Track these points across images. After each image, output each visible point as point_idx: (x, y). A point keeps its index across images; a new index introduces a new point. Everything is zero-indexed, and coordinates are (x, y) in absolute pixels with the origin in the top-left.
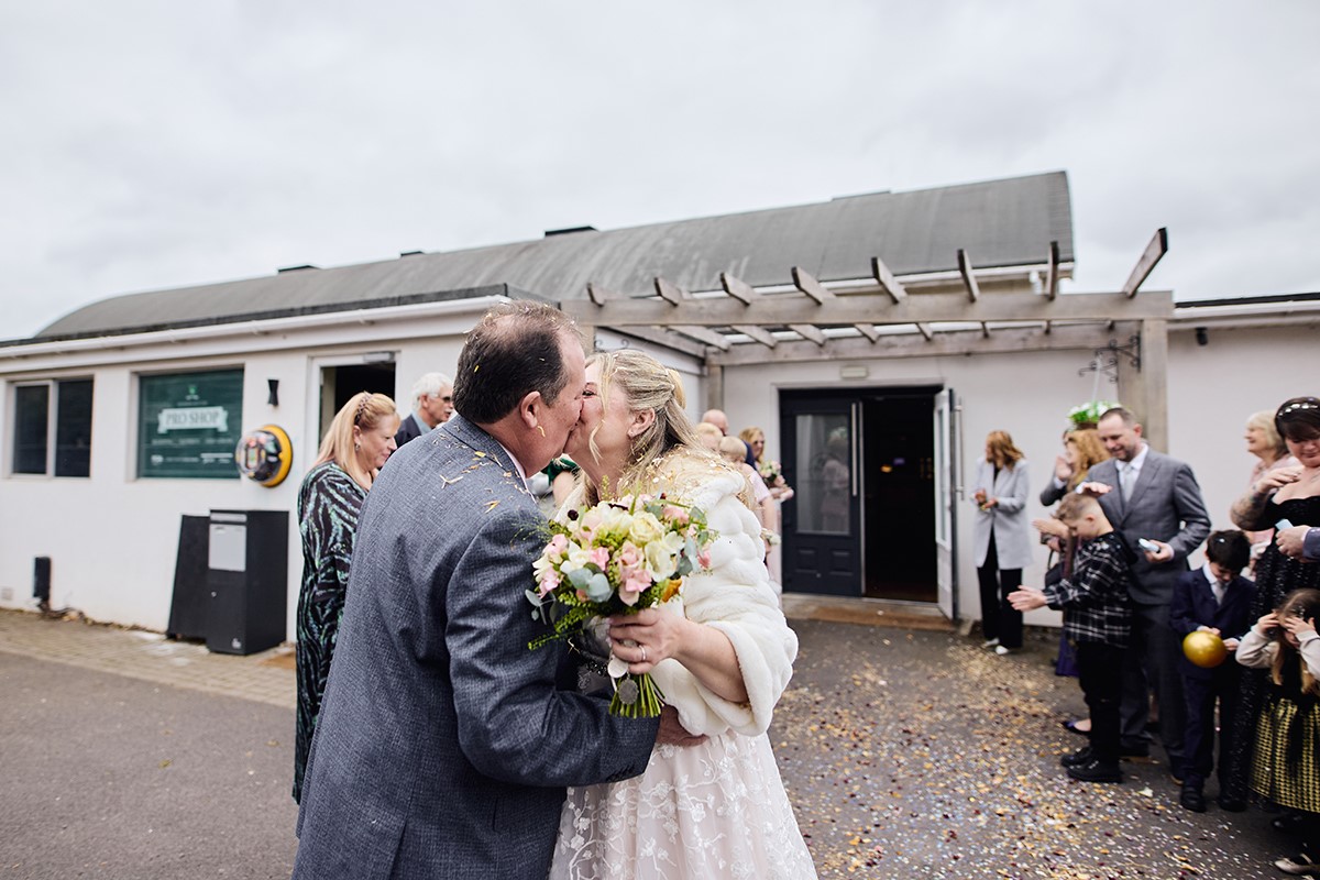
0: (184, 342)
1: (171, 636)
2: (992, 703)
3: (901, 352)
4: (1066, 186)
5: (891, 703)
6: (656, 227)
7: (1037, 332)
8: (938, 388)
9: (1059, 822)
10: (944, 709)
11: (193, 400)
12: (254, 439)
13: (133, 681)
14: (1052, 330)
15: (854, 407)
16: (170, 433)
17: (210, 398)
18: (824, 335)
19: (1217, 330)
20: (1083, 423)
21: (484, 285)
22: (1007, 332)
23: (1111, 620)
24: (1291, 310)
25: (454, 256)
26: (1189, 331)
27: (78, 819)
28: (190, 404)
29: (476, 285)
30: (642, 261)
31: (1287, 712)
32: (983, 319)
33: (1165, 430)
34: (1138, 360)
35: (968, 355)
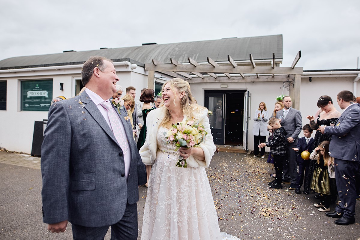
0: (34, 71)
1: (32, 155)
2: (253, 170)
3: (236, 81)
4: (282, 39)
5: (229, 171)
6: (173, 44)
7: (271, 77)
8: (245, 91)
9: (266, 198)
10: (242, 172)
11: (37, 88)
12: (56, 100)
13: (21, 167)
14: (274, 76)
15: (224, 95)
16: (31, 98)
17: (43, 88)
18: (217, 76)
19: (314, 78)
20: (279, 100)
21: (125, 58)
22: (263, 76)
23: (281, 149)
24: (331, 74)
25: (116, 50)
26: (308, 78)
27: (6, 203)
28: (37, 89)
29: (123, 58)
30: (169, 53)
31: (320, 170)
32: (257, 73)
33: (299, 103)
34: (294, 85)
35: (253, 82)
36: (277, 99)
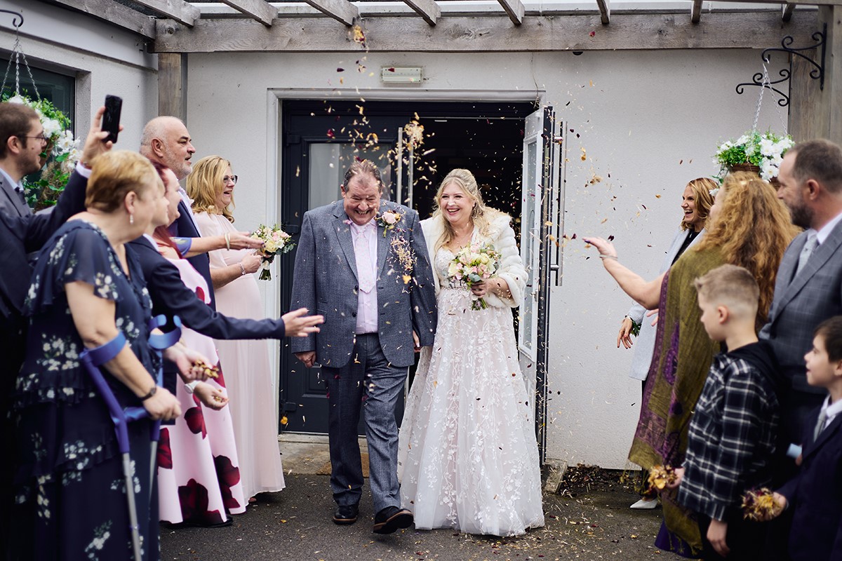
7: (681, 21)
14: (703, 18)
34: (822, 70)
35: (578, 53)
36: (725, 155)
